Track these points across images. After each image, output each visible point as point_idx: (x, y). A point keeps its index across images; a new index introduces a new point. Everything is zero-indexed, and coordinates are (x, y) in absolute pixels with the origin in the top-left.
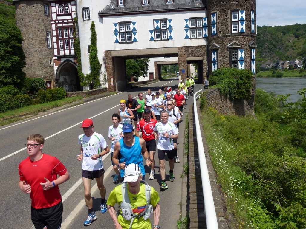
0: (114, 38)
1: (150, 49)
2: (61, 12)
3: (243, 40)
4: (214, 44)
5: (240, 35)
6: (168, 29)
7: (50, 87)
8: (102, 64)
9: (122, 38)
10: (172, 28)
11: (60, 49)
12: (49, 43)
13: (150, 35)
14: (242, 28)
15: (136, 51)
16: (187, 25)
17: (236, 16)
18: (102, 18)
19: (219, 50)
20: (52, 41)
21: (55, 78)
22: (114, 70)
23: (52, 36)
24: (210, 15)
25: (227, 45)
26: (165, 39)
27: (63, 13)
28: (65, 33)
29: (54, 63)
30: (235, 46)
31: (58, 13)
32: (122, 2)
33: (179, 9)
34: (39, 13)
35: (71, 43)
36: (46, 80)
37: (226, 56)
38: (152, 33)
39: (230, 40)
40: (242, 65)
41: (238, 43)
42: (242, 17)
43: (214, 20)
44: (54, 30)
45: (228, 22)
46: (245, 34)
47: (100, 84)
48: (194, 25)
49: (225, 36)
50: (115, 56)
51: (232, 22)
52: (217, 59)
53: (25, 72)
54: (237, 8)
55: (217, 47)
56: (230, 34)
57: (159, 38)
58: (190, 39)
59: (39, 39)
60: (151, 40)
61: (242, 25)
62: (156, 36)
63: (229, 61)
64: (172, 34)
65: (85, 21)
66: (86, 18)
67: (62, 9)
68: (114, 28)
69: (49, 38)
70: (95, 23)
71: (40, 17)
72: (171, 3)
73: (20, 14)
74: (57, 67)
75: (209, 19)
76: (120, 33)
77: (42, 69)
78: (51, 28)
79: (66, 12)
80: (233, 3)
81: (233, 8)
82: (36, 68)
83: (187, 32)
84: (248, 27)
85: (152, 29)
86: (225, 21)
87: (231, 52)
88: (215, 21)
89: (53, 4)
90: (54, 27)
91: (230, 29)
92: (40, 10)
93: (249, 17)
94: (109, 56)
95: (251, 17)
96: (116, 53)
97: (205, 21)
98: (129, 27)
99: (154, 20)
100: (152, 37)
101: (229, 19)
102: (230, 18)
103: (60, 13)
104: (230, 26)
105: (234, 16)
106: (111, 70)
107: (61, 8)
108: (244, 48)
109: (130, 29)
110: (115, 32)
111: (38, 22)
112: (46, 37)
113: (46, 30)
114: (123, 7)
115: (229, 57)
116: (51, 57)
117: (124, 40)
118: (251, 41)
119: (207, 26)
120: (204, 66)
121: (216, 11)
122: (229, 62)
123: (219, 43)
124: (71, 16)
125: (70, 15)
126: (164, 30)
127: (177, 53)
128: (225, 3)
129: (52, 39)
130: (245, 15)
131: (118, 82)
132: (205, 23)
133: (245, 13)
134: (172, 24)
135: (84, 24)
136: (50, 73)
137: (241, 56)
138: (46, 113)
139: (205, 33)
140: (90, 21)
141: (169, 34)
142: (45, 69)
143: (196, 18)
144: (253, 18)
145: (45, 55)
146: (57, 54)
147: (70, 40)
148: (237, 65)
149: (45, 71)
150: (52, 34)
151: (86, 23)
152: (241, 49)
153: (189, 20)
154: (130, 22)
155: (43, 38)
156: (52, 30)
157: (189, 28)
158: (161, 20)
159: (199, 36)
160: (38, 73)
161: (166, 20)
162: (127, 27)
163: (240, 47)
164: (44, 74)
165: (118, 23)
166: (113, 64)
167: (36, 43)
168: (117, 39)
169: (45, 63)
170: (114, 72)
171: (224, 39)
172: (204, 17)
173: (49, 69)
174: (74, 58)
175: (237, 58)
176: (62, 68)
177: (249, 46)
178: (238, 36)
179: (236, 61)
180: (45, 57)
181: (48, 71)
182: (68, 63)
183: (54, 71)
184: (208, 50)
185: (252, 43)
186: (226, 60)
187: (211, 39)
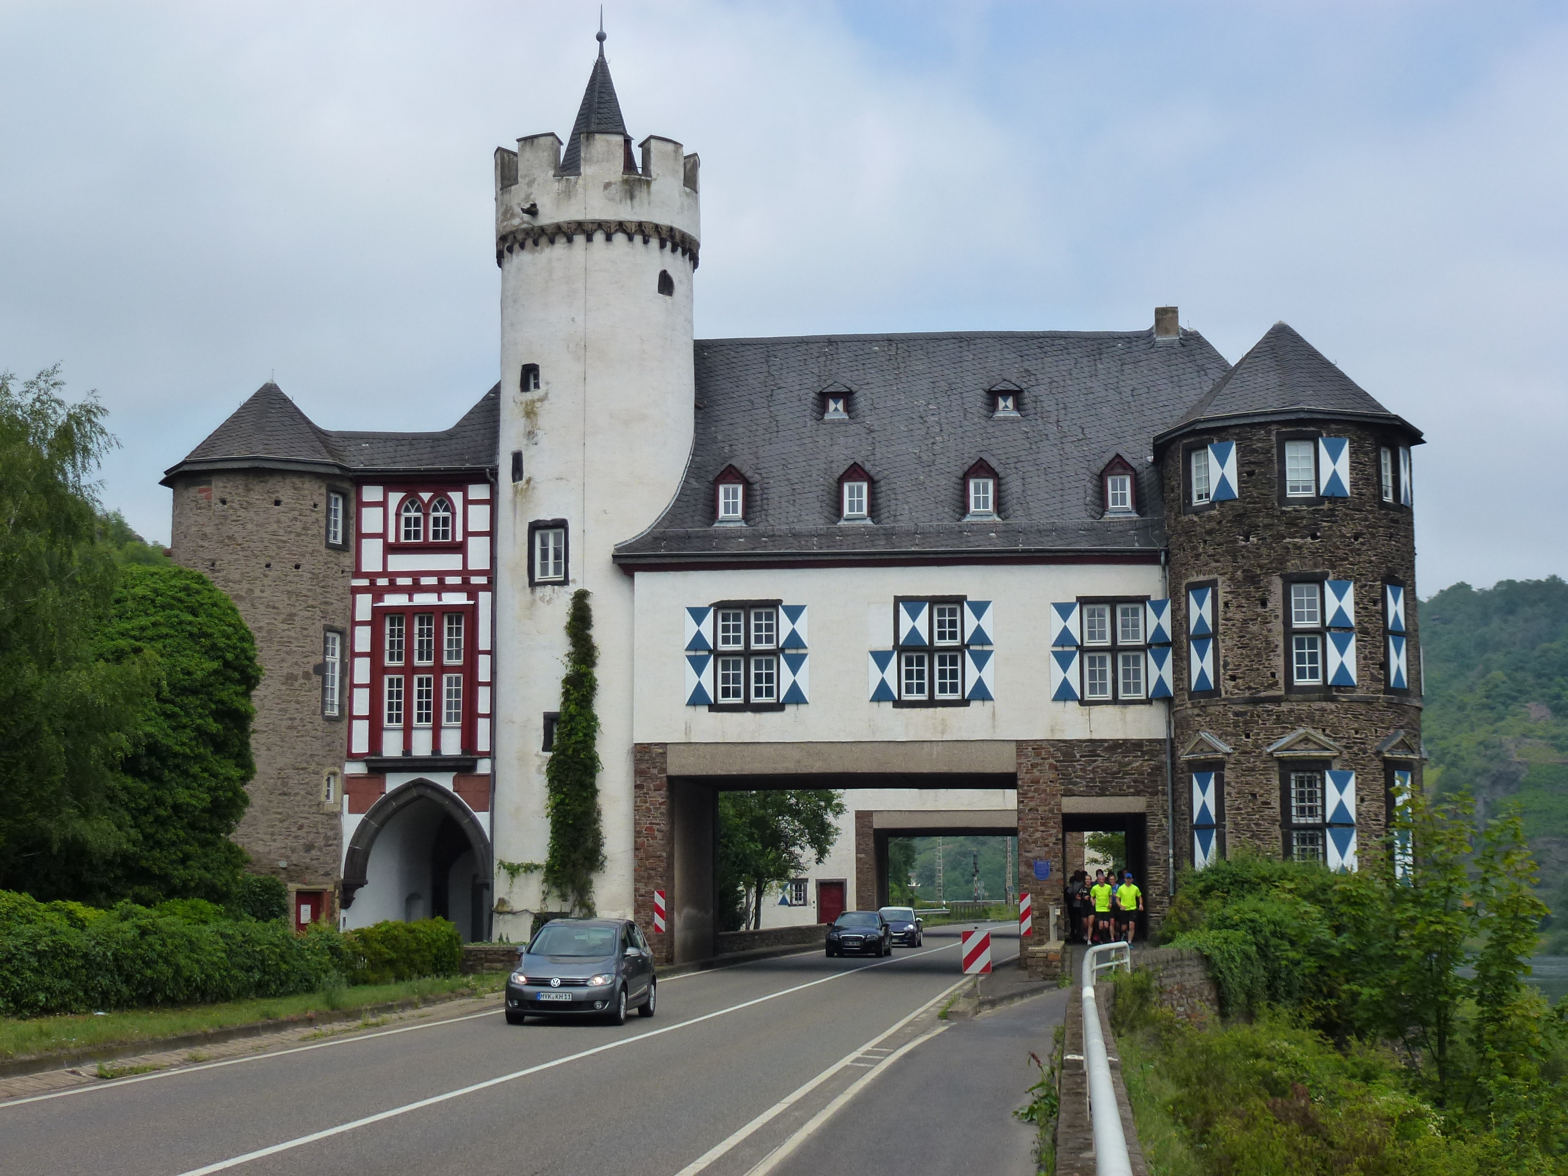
0: (690, 680)
1: (869, 746)
2: (407, 535)
3: (1348, 726)
4: (1203, 735)
5: (1333, 699)
6: (967, 646)
9: (725, 679)
10: (990, 644)
11: (386, 723)
12: (332, 689)
13: (874, 676)
14: (1342, 668)
15: (796, 754)
16: (1065, 631)
17: (1311, 604)
18: (632, 577)
19: (1228, 766)
20: (348, 681)
21: (342, 877)
22: (672, 848)
23: (348, 652)
24: (1183, 591)
25: (1269, 745)
26: (948, 696)
27: (422, 540)
28: (421, 643)
29: (346, 797)
30: (1305, 753)
31: (391, 539)
32: (735, 504)
33: (1029, 551)
34: (298, 535)
35: (449, 693)
37: (1260, 800)
38: (883, 667)
39: (1284, 723)
40: (1342, 852)
41: (1322, 738)
42: (1340, 612)
43: (1201, 619)
44: (363, 623)
45: (1270, 631)
46: (1359, 693)
48: (1102, 636)
49: (1255, 701)
50: (687, 773)
51: (1289, 632)
52: (1216, 816)
54: (1316, 565)
55: (1216, 751)
56: (1282, 693)
57: (920, 689)
58: (1082, 702)
59: (284, 665)
60: (879, 701)
61: (1342, 650)
62: (904, 681)
63: (1277, 827)
64: (989, 675)
65: (539, 590)
66: (545, 571)
67: (417, 520)
68: (690, 628)
69: (333, 664)
70: (592, 602)
71: (303, 555)
72: (985, 519)
73: (204, 536)
74: (359, 818)
75: (1179, 609)
76: (718, 655)
78: (349, 613)
79: (436, 535)
80: (1295, 544)
81: (1293, 565)
82: (255, 818)
83: (1065, 666)
84: (1372, 658)
85: (887, 644)
86: (1254, 628)
87: (1290, 779)
88: (1209, 621)
89: (373, 493)
90: (364, 606)
91: (1282, 669)
92: (310, 520)
93: (1377, 612)
94: (655, 771)
95: (1384, 613)
96: (689, 760)
97: (1159, 616)
98: (769, 628)
99: (898, 600)
100: (883, 685)
101: (1276, 617)
102: (1280, 612)
103: (402, 540)
104: (1280, 650)
105: (1300, 604)
106: (658, 843)
107: (413, 514)
108: (1355, 763)
109: (769, 640)
110: (696, 650)
111: (289, 578)
112: (319, 659)
113: (323, 622)
114: (738, 524)
115: (1276, 804)
116: (334, 764)
117: (736, 694)
118: (1388, 728)
119: (1168, 644)
120: (1151, 845)
121: (1212, 577)
122: (1277, 831)
123: (1226, 734)
124: (460, 557)
125: (460, 548)
126: (948, 654)
127: (1012, 769)
128: (1255, 540)
129: (347, 670)
130: (1356, 603)
131: (688, 912)
132: (1159, 628)
133: (1356, 595)
134: (987, 621)
135: (533, 603)
136: (320, 849)
137: (1341, 806)
139: (1161, 681)
140: (566, 588)
141: (972, 674)
143: (1113, 601)
144: (1396, 615)
145: (309, 753)
146: (365, 750)
147: (445, 678)
148: (1320, 851)
149: (296, 837)
150: (348, 644)
151: (542, 599)
152: (1336, 766)
153: (1078, 607)
154: (775, 604)
155: (305, 660)
156: (355, 623)
157: (1074, 649)
158: (934, 601)
159: (1127, 690)
160: (260, 848)
161: (960, 600)
162: (758, 628)
163: (1335, 757)
164: (289, 853)
165: (711, 606)
166: (671, 813)
167: (271, 689)
168: (699, 688)
169: (302, 792)
170: (671, 856)
171: (1252, 716)
172: (1152, 599)
173: (320, 826)
174: (455, 774)
175: (1320, 812)
176: (382, 825)
177: (1378, 753)
178: (1324, 704)
179: (1313, 827)
180: (307, 762)
181: (312, 836)
182: (420, 797)
183: (341, 838)
184: (1173, 764)
185: (1394, 742)
186: (1264, 820)
187: (1188, 709)
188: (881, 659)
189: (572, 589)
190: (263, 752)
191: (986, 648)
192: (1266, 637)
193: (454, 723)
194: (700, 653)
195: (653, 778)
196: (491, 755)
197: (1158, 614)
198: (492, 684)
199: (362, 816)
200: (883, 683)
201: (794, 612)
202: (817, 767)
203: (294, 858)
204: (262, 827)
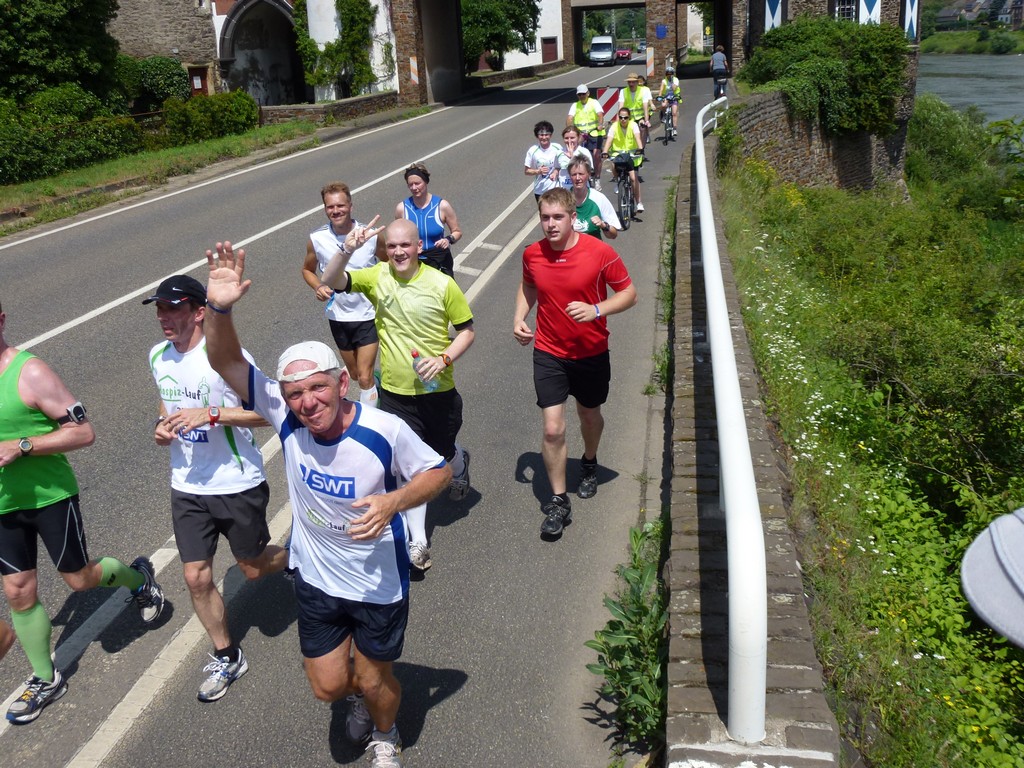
7: (204, 89)
8: (377, 7)
21: (218, 56)
22: (421, 28)
29: (214, 4)
36: (190, 65)
40: (870, 9)
47: (373, 80)
53: (116, 37)
77: (173, 24)
82: (152, 21)
106: (409, 26)
120: (735, 12)
131: (435, 71)
136: (199, 40)
138: (193, 178)
142: (184, 26)
148: (855, 9)
149: (182, 33)
160: (159, 41)
164: (179, 43)
166: (417, 4)
169: (181, 2)
170: (420, 34)
173: (197, 24)
176: (239, 21)
181: (193, 31)
182: (260, 1)
183: (214, 32)
199: (225, 17)
203: (183, 47)
204: (158, 27)
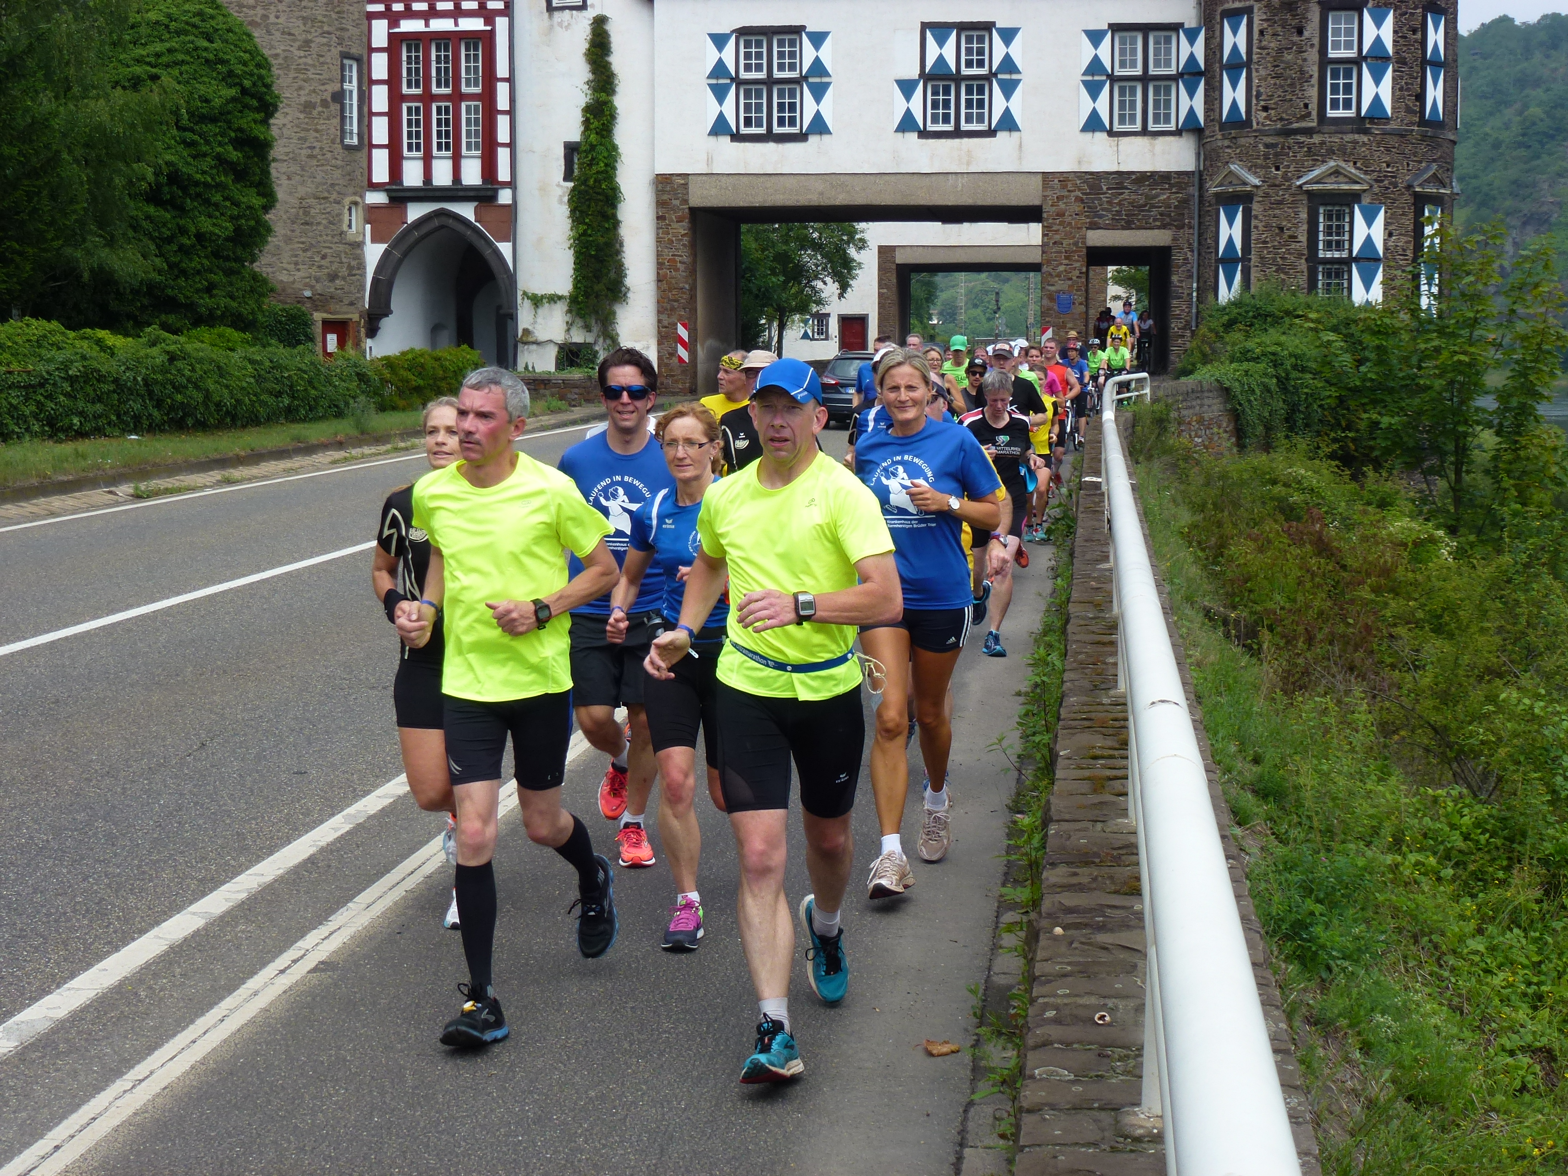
0: (711, 109)
1: (893, 178)
3: (1381, 159)
4: (1232, 167)
5: (1366, 132)
6: (995, 75)
9: (747, 108)
10: (1019, 72)
11: (406, 152)
12: (351, 118)
13: (900, 105)
14: (1377, 99)
15: (819, 186)
16: (1096, 59)
17: (1349, 32)
18: (651, 2)
19: (1256, 199)
20: (366, 109)
21: (367, 306)
22: (695, 280)
23: (365, 79)
24: (1218, 18)
25: (1299, 177)
26: (974, 127)
28: (438, 70)
29: (368, 227)
30: (1335, 186)
35: (468, 121)
36: (325, 316)
37: (1287, 233)
38: (908, 96)
39: (1316, 155)
40: (1367, 286)
41: (1353, 171)
42: (1378, 41)
43: (1235, 47)
44: (379, 50)
45: (1305, 60)
46: (1393, 126)
48: (1133, 65)
49: (1288, 133)
50: (709, 205)
51: (1324, 61)
52: (1242, 249)
55: (1245, 183)
56: (1314, 124)
57: (946, 119)
58: (1111, 133)
59: (302, 92)
60: (904, 131)
61: (1377, 81)
62: (929, 111)
63: (1303, 261)
64: (1016, 104)
65: (557, 15)
68: (712, 55)
69: (351, 92)
70: (611, 28)
74: (382, 248)
75: (1213, 37)
76: (739, 82)
77: (309, 254)
78: (365, 40)
82: (278, 247)
83: (1094, 96)
84: (1408, 90)
85: (913, 72)
86: (1288, 57)
87: (1318, 214)
88: (1243, 49)
90: (380, 32)
91: (1315, 100)
93: (1416, 41)
94: (677, 202)
95: (1424, 42)
96: (713, 192)
97: (1192, 44)
98: (792, 55)
99: (925, 26)
100: (908, 114)
101: (1312, 46)
102: (1316, 41)
104: (1315, 80)
105: (1337, 32)
106: (680, 275)
108: (1385, 197)
109: (792, 67)
110: (717, 78)
111: (303, 4)
112: (336, 87)
113: (339, 48)
115: (1303, 238)
116: (355, 194)
117: (759, 124)
118: (1420, 162)
119: (1200, 74)
120: (1175, 278)
121: (1248, 4)
122: (1303, 265)
123: (1256, 166)
126: (975, 83)
127: (1037, 202)
129: (365, 98)
130: (1395, 32)
131: (710, 344)
132: (1192, 57)
133: (1396, 23)
134: (1016, 50)
135: (551, 27)
136: (344, 278)
137: (1369, 240)
139: (1191, 111)
140: (584, 13)
141: (999, 104)
143: (1146, 29)
144: (1436, 45)
145: (329, 182)
146: (386, 179)
147: (463, 106)
148: (1346, 285)
149: (320, 267)
150: (365, 71)
151: (560, 24)
152: (1366, 200)
153: (1109, 34)
154: (797, 30)
155: (322, 88)
156: (371, 50)
157: (1104, 78)
158: (962, 27)
159: (1156, 121)
160: (284, 277)
161: (988, 26)
162: (781, 55)
163: (1365, 191)
164: (313, 282)
165: (733, 31)
166: (693, 245)
167: (289, 118)
168: (721, 117)
169: (324, 222)
170: (693, 288)
171: (1283, 148)
172: (1186, 26)
173: (343, 256)
174: (476, 204)
175: (1347, 246)
176: (405, 255)
177: (1409, 187)
178: (1356, 136)
179: (1340, 261)
180: (328, 192)
181: (336, 265)
182: (442, 227)
183: (365, 268)
184: (1201, 196)
185: (1426, 176)
186: (1290, 254)
187: (1218, 139)
188: (907, 87)
189: (590, 14)
190: (284, 181)
191: (1014, 77)
192: (1301, 67)
193: (474, 153)
194: (721, 81)
195: (674, 209)
196: (512, 184)
197: (1192, 41)
198: (511, 113)
199: (383, 247)
200: (908, 113)
201: (818, 39)
202: (840, 199)
203: (319, 287)
204: (286, 257)
